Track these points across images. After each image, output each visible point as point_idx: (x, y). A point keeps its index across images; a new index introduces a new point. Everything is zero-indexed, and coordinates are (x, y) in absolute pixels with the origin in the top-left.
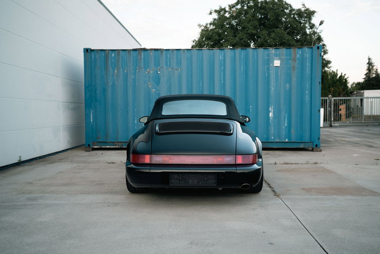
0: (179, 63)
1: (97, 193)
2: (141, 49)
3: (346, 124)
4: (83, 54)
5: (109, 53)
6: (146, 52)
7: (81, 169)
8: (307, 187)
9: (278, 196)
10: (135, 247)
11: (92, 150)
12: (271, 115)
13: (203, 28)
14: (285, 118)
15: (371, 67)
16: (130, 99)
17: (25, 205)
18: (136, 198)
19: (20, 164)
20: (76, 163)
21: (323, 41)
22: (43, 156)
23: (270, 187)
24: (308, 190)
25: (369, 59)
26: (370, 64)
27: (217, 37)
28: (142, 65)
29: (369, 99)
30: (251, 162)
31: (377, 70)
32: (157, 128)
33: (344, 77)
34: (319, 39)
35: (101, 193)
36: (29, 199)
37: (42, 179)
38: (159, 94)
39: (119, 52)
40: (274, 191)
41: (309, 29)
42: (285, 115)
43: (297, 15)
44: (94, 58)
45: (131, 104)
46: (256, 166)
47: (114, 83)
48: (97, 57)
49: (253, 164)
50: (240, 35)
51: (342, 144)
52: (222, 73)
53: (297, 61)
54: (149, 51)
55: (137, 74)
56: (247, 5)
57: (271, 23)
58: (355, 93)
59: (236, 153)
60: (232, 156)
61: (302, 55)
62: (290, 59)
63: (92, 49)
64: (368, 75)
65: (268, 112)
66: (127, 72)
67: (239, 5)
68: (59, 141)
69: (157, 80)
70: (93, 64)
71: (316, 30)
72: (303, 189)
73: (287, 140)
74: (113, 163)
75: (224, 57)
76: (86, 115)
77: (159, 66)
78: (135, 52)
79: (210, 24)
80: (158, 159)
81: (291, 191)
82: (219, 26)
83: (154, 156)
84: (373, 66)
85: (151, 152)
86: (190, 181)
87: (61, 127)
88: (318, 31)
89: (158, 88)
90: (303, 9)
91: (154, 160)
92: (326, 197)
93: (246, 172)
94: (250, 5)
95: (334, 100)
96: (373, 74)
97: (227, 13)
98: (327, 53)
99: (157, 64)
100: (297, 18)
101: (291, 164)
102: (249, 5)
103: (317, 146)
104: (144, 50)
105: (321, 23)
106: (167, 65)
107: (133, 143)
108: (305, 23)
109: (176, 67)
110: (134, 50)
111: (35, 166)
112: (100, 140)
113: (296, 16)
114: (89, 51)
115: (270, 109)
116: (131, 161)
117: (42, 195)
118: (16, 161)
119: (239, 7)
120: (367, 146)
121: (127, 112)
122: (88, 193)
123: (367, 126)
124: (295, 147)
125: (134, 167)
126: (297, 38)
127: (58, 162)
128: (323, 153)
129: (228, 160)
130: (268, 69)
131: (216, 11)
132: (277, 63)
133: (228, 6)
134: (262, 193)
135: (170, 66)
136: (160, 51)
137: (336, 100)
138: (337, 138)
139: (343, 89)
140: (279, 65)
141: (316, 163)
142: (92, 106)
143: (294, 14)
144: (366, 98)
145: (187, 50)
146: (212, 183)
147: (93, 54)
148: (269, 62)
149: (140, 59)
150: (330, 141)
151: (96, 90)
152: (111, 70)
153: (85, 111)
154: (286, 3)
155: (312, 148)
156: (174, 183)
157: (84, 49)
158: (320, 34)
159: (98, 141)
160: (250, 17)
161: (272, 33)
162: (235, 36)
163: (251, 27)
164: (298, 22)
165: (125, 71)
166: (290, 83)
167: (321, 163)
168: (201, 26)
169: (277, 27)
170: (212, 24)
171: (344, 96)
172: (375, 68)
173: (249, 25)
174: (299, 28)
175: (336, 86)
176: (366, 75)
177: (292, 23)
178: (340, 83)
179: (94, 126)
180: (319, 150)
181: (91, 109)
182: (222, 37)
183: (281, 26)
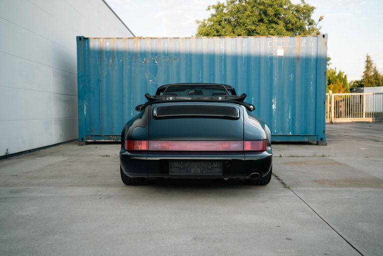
0: (177, 52)
1: (88, 186)
2: (138, 38)
4: (76, 42)
5: (103, 41)
6: (143, 40)
7: (72, 162)
8: (318, 179)
9: (288, 188)
10: (130, 243)
11: (86, 144)
12: (274, 107)
13: (200, 24)
14: (288, 110)
15: (369, 65)
16: (126, 91)
17: (6, 198)
18: (132, 190)
19: (7, 157)
20: (67, 156)
22: (33, 149)
23: (279, 179)
24: (321, 182)
25: (368, 57)
26: (369, 62)
28: (139, 54)
30: (261, 149)
31: (375, 68)
32: (155, 112)
35: (93, 185)
36: (12, 192)
37: (28, 172)
38: (156, 85)
39: (114, 41)
40: (283, 183)
41: (309, 25)
42: (289, 107)
44: (88, 47)
45: (127, 96)
46: (266, 153)
47: (108, 73)
48: (91, 46)
49: (263, 151)
51: (347, 138)
52: (223, 63)
53: (301, 51)
54: (146, 39)
55: (133, 63)
57: (270, 19)
58: (355, 90)
59: (244, 138)
60: (240, 142)
61: (307, 44)
62: (294, 48)
64: (366, 75)
65: (271, 104)
66: (123, 62)
68: (51, 134)
69: (155, 70)
70: (87, 53)
71: (315, 26)
72: (315, 181)
73: (290, 133)
74: (107, 156)
75: (225, 46)
76: (79, 106)
77: (156, 55)
78: (131, 41)
80: (156, 145)
81: (301, 182)
82: (217, 22)
83: (152, 142)
84: (371, 64)
85: (148, 137)
86: (193, 170)
87: (53, 120)
88: (317, 27)
89: (155, 78)
90: (302, 5)
91: (152, 146)
92: (342, 189)
93: (254, 159)
95: (335, 96)
96: (372, 71)
97: (225, 9)
99: (155, 53)
100: (296, 14)
101: (297, 157)
103: (322, 139)
104: (141, 38)
105: (321, 19)
106: (164, 54)
107: (128, 130)
108: (304, 19)
109: (174, 57)
110: (130, 38)
111: (22, 159)
112: (95, 134)
113: (295, 12)
114: (82, 39)
115: (273, 101)
116: (126, 148)
117: (27, 187)
118: (3, 154)
120: (373, 140)
121: (123, 104)
122: (79, 186)
124: (299, 141)
125: (129, 154)
127: (49, 155)
128: (328, 146)
129: (235, 146)
130: (271, 59)
131: (214, 7)
133: (226, 2)
134: (269, 185)
135: (168, 55)
136: (157, 40)
137: (337, 96)
138: (340, 133)
139: (343, 86)
140: (282, 55)
141: (323, 156)
142: (86, 97)
143: (293, 10)
145: (186, 38)
146: (217, 172)
147: (86, 42)
148: (271, 51)
149: (137, 48)
150: (333, 136)
151: (89, 81)
152: (105, 59)
153: (79, 103)
155: (317, 142)
156: (175, 172)
157: (77, 37)
159: (92, 134)
160: (249, 13)
161: (271, 29)
162: (234, 32)
163: (250, 23)
164: (297, 18)
165: (121, 61)
166: (294, 73)
167: (329, 156)
168: (199, 22)
169: (276, 23)
170: (210, 20)
171: (345, 93)
172: (373, 65)
173: (248, 21)
174: (298, 24)
175: (335, 83)
176: (364, 72)
177: (291, 19)
178: (340, 79)
179: (88, 119)
180: (324, 143)
181: (85, 101)
182: (220, 33)
183: (280, 22)
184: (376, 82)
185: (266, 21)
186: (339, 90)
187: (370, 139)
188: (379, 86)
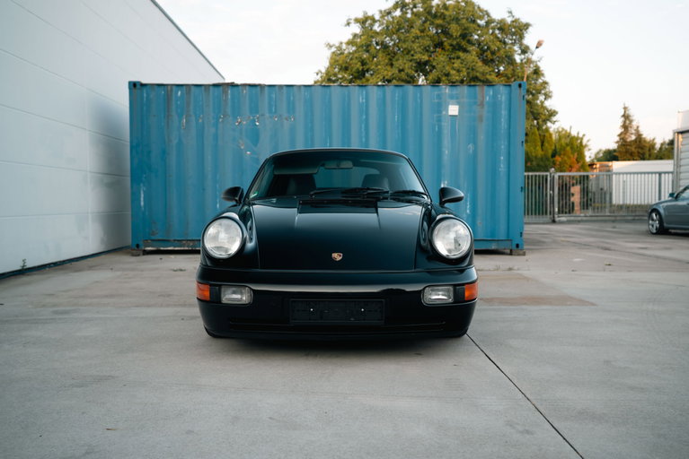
0: (291, 108)
1: (161, 306)
2: (228, 84)
3: (579, 218)
4: (128, 90)
5: (172, 90)
6: (235, 89)
7: (129, 278)
11: (144, 254)
13: (333, 49)
14: (466, 200)
15: (628, 122)
16: (209, 168)
19: (24, 272)
20: (119, 271)
21: (543, 75)
22: (60, 262)
25: (625, 108)
26: (626, 117)
27: (359, 66)
28: (229, 111)
29: (621, 176)
31: (638, 127)
33: (582, 139)
34: (537, 72)
35: (168, 306)
36: (57, 313)
37: (68, 291)
38: (258, 160)
39: (190, 90)
41: (520, 55)
42: (467, 195)
43: (498, 29)
44: (147, 98)
45: (210, 177)
47: (180, 140)
48: (151, 96)
50: (400, 63)
51: (563, 246)
52: (363, 126)
53: (486, 108)
54: (240, 88)
55: (220, 125)
56: (412, 9)
57: (455, 43)
58: (598, 166)
62: (475, 103)
63: (144, 82)
64: (622, 137)
66: (203, 122)
67: (399, 10)
68: (86, 237)
69: (255, 136)
70: (145, 108)
71: (531, 56)
74: (181, 270)
75: (367, 99)
76: (133, 194)
77: (257, 112)
78: (216, 89)
79: (348, 43)
82: (362, 46)
84: (631, 121)
87: (90, 216)
88: (535, 58)
89: (255, 149)
90: (509, 20)
94: (418, 11)
95: (559, 177)
96: (632, 134)
97: (377, 24)
98: (550, 97)
99: (255, 109)
100: (499, 36)
102: (415, 10)
103: (517, 246)
104: (233, 85)
105: (539, 45)
106: (270, 111)
108: (513, 44)
109: (285, 115)
110: (215, 85)
111: (50, 275)
112: (157, 237)
113: (497, 32)
114: (138, 86)
115: (442, 186)
117: (75, 308)
118: (18, 267)
119: (398, 13)
121: (204, 190)
123: (613, 221)
124: (483, 248)
126: (499, 71)
127: (89, 270)
128: (528, 257)
130: (439, 120)
131: (357, 20)
132: (453, 110)
133: (378, 13)
135: (276, 112)
136: (259, 88)
137: (563, 176)
138: (557, 238)
139: (576, 160)
140: (456, 113)
142: (144, 179)
143: (493, 29)
144: (616, 174)
145: (305, 86)
147: (145, 91)
148: (439, 108)
149: (226, 100)
150: (544, 242)
151: (149, 152)
152: (175, 117)
153: (132, 188)
154: (479, 8)
155: (511, 250)
157: (130, 83)
158: (539, 64)
159: (153, 238)
160: (418, 32)
161: (455, 60)
162: (392, 65)
163: (419, 49)
164: (500, 41)
165: (200, 121)
166: (475, 143)
167: (518, 269)
168: (331, 47)
169: (465, 51)
170: (350, 43)
171: (579, 171)
172: (634, 124)
173: (415, 46)
174: (502, 52)
175: (564, 155)
176: (619, 135)
177: (490, 44)
178: (572, 148)
179: (147, 213)
180: (521, 252)
181: (142, 185)
182: (367, 67)
183: (471, 48)
184: (639, 153)
185: (448, 47)
186: (571, 167)
187: (598, 247)
188: (643, 159)
